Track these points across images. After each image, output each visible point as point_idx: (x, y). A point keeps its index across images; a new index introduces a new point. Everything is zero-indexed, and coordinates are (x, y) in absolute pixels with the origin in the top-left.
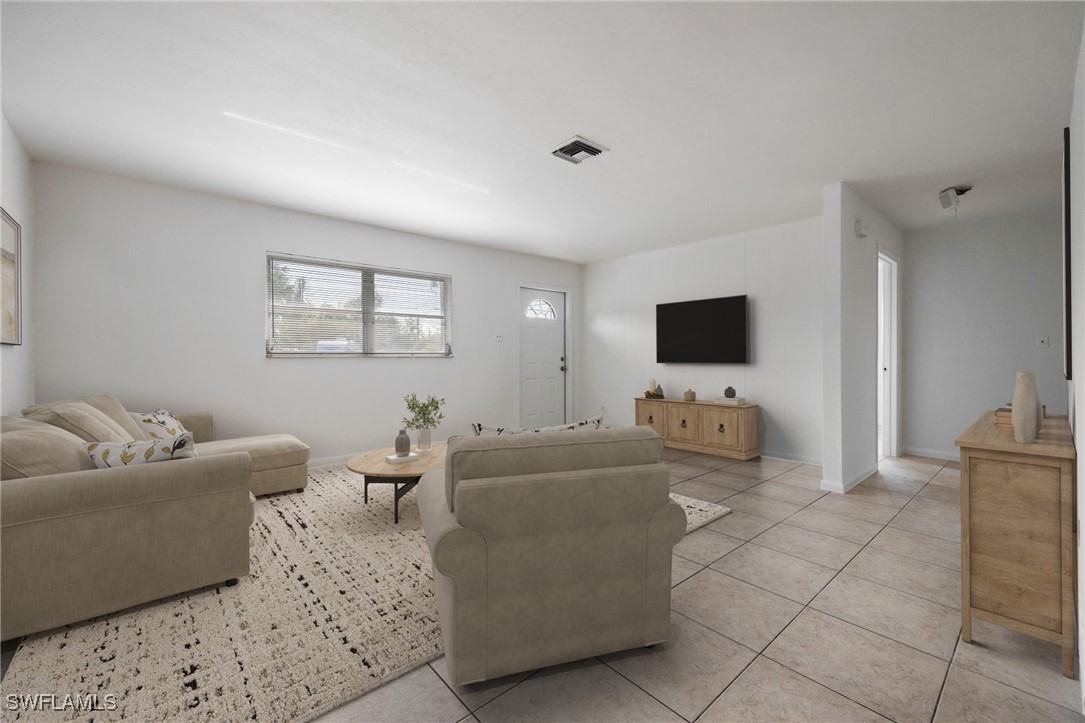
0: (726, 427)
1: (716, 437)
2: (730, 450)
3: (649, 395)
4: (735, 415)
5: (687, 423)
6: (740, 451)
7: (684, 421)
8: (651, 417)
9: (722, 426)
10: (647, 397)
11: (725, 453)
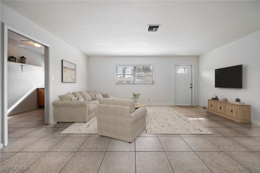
0: (233, 111)
1: (230, 113)
2: (235, 118)
3: (213, 99)
4: (236, 107)
5: (222, 108)
6: (238, 119)
7: (221, 107)
8: (212, 105)
9: (232, 110)
10: (212, 99)
11: (232, 119)
